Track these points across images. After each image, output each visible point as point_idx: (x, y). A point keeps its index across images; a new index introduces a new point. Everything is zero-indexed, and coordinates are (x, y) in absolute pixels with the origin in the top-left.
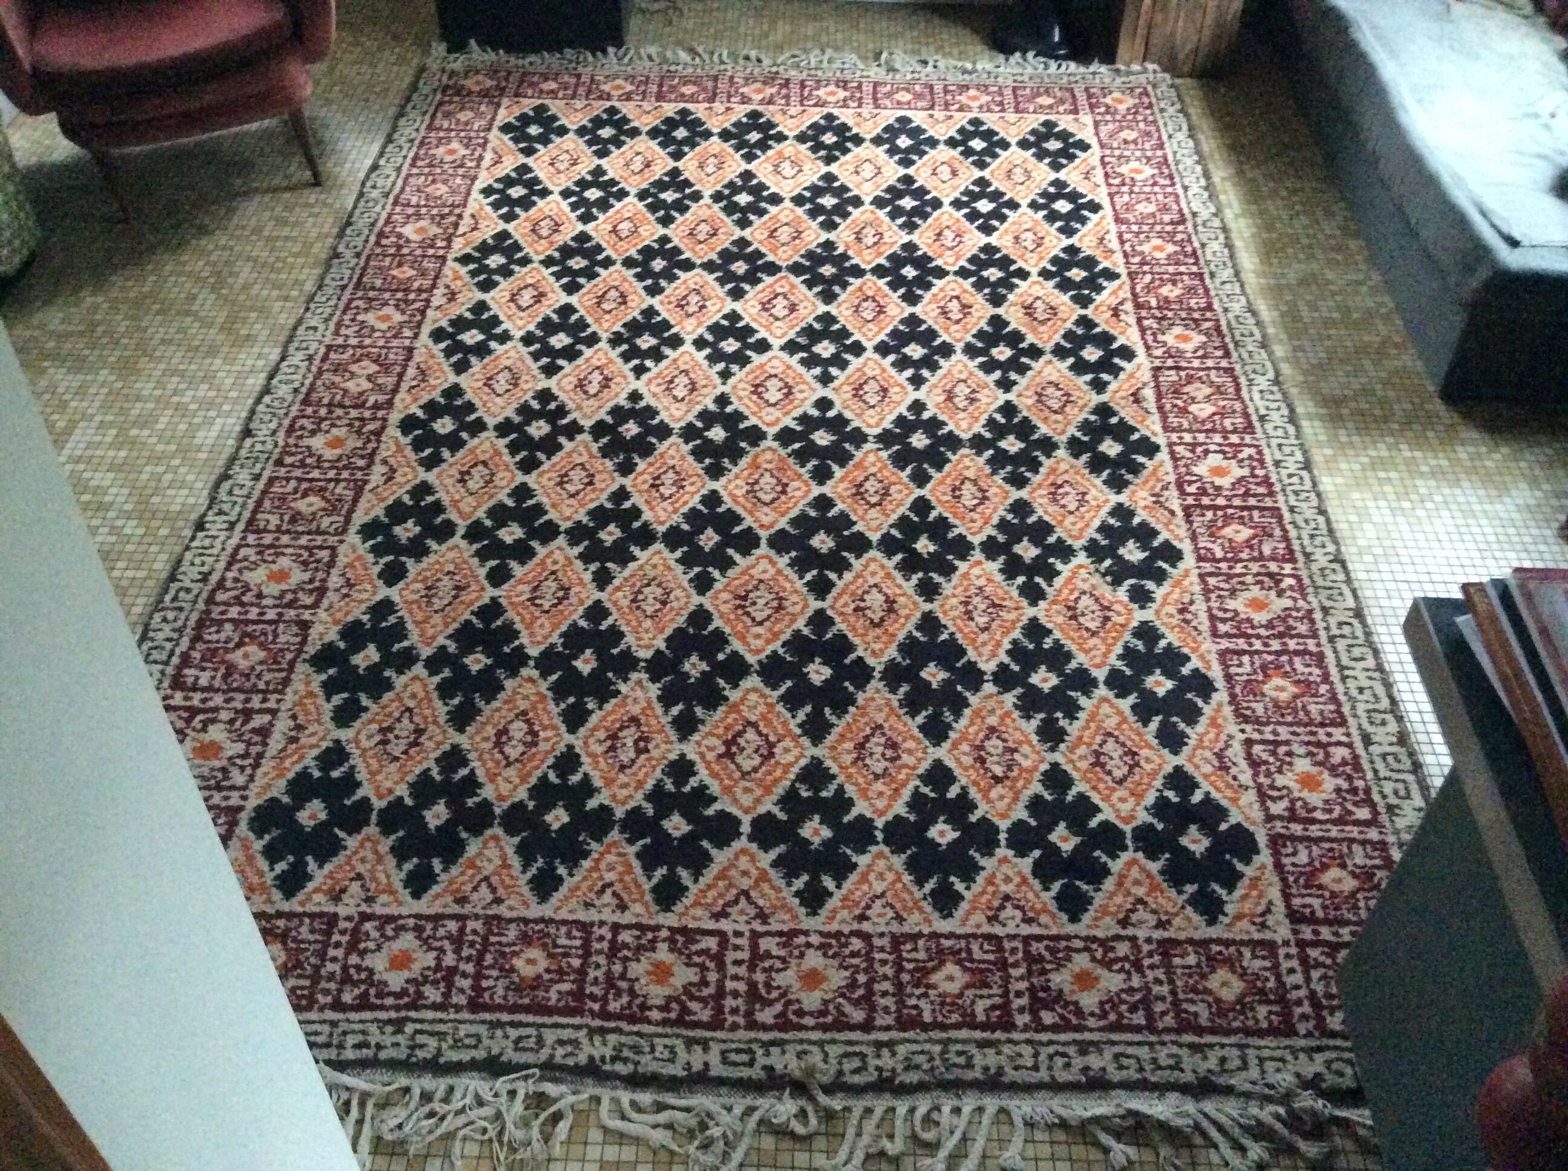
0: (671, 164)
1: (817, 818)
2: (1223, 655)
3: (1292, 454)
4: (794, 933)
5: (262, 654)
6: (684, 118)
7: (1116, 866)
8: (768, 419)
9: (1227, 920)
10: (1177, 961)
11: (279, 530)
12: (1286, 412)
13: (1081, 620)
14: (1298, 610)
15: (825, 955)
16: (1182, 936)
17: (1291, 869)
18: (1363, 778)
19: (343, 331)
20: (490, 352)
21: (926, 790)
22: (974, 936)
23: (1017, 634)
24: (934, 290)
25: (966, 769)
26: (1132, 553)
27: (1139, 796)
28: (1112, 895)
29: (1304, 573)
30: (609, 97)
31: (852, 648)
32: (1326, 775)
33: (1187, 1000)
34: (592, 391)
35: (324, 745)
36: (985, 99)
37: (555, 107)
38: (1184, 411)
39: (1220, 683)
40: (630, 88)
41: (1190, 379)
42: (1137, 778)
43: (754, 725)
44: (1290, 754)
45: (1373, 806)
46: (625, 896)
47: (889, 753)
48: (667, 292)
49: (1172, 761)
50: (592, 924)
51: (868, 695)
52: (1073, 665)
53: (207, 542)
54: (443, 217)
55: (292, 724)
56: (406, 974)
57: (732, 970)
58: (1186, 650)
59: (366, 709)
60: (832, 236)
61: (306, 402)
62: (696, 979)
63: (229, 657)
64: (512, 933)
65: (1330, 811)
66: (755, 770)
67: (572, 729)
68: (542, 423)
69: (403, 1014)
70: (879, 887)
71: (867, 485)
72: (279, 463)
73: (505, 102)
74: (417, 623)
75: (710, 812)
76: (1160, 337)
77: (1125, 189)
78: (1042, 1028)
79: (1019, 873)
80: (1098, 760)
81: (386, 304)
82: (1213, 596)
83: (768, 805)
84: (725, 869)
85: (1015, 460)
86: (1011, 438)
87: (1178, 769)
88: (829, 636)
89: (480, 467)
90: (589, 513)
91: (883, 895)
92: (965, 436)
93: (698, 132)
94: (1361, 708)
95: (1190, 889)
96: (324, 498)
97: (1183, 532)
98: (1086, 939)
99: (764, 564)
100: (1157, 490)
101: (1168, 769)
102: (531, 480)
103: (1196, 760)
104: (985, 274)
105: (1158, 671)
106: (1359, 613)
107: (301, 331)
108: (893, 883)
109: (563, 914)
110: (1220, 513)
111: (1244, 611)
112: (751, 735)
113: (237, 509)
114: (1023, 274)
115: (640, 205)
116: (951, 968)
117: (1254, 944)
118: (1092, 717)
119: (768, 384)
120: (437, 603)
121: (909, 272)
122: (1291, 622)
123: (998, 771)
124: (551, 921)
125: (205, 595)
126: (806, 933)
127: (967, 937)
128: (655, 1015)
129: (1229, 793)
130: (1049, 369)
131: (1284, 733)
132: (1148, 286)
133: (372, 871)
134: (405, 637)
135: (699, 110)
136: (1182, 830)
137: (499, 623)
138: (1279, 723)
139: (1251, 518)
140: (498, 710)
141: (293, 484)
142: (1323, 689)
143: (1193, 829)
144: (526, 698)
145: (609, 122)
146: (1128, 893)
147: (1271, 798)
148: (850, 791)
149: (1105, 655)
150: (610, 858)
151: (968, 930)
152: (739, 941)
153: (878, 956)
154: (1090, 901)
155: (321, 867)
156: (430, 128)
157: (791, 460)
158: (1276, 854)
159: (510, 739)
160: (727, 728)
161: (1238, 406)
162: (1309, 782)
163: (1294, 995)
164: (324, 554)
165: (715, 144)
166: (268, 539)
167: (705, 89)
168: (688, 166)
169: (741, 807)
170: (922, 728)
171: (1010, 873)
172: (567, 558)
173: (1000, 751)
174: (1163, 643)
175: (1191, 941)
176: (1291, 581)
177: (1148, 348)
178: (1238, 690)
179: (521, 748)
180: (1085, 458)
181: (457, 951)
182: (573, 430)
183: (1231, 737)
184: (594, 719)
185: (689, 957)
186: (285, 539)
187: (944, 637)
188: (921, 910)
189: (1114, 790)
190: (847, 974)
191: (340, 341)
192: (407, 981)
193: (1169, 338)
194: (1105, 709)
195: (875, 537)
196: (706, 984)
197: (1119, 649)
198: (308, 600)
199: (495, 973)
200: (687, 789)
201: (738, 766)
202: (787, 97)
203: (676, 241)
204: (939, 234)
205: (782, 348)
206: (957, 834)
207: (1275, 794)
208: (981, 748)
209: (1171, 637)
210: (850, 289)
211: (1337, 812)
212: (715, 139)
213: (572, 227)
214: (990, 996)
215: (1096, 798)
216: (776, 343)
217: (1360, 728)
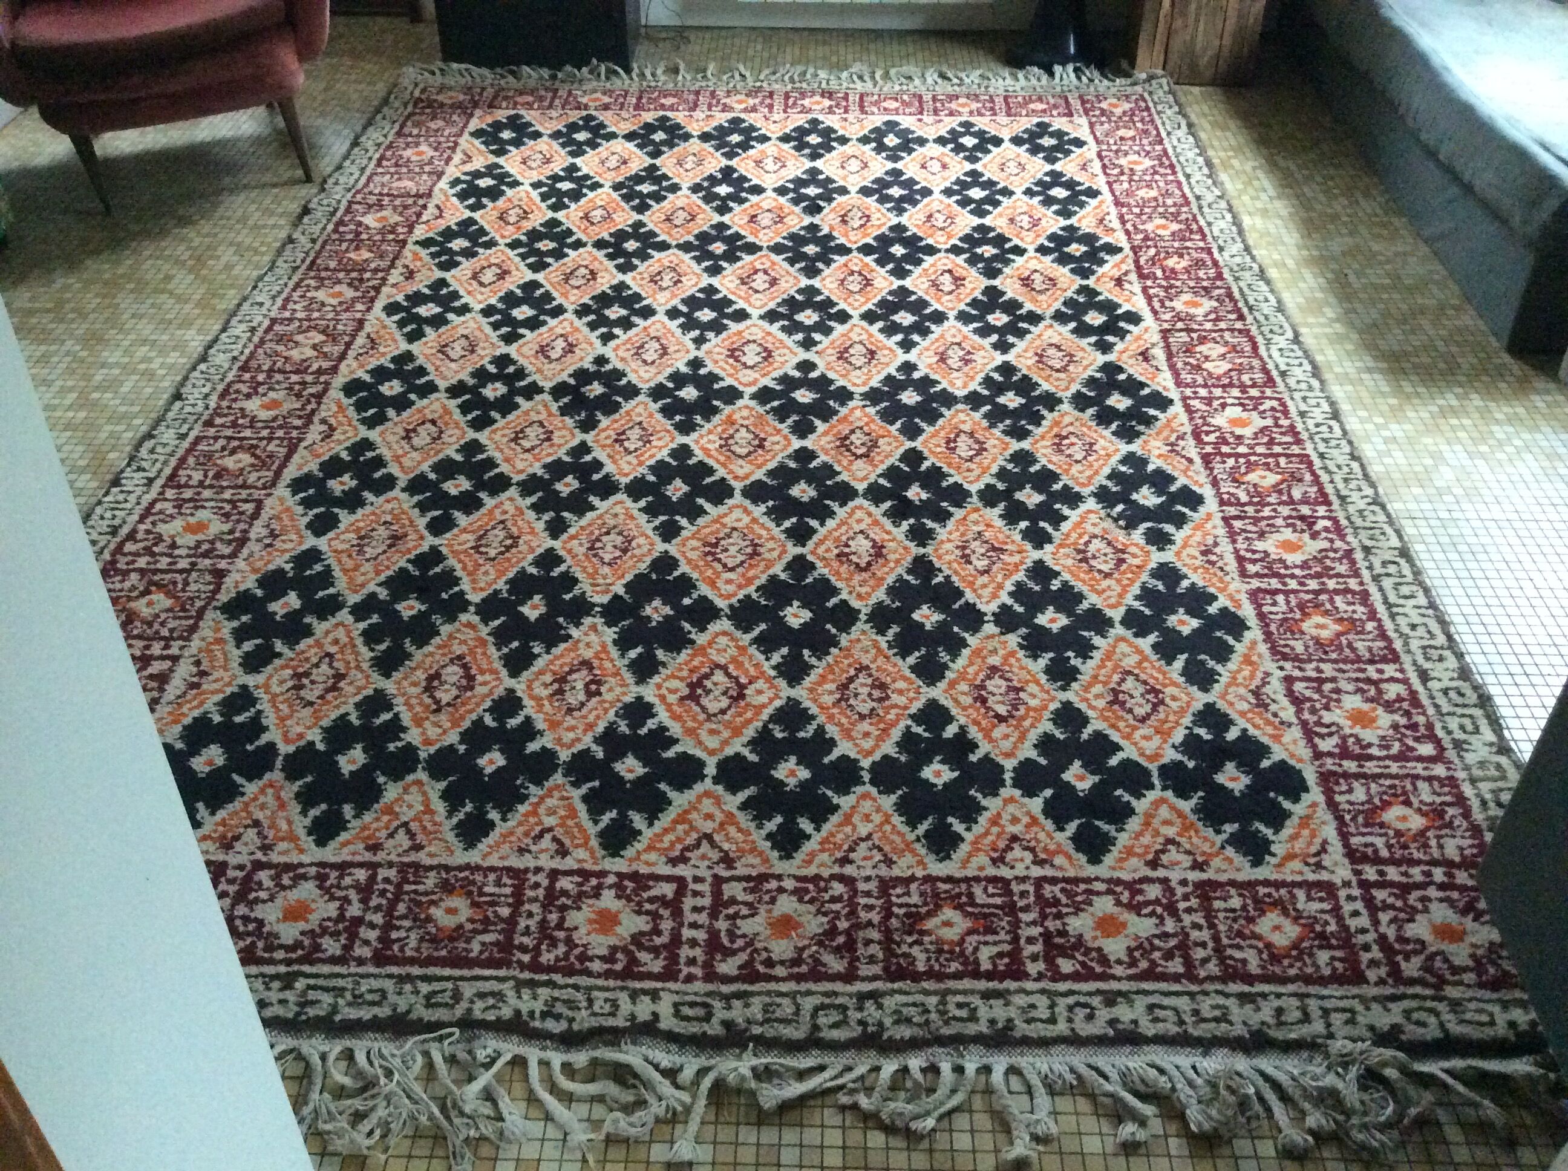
0: (648, 161)
1: (793, 759)
2: (1255, 596)
3: (1318, 405)
4: (763, 878)
5: (168, 603)
6: (663, 123)
7: (1141, 806)
8: (744, 380)
9: (1273, 861)
10: (1217, 904)
11: (201, 484)
12: (1309, 368)
13: (1093, 562)
14: (1335, 551)
15: (801, 900)
16: (1223, 878)
17: (1347, 807)
18: (1424, 714)
19: (291, 306)
20: (446, 322)
21: (919, 730)
22: (977, 879)
23: (1020, 576)
24: (925, 265)
25: (964, 709)
26: (1146, 497)
27: (1164, 733)
28: (1138, 835)
29: (1341, 516)
30: (586, 107)
31: (835, 591)
32: (1380, 711)
33: (1231, 946)
34: (554, 355)
35: (229, 690)
36: (975, 106)
37: (528, 116)
38: (1198, 368)
39: (1252, 621)
40: (606, 99)
41: (1202, 340)
42: (1162, 716)
43: (724, 668)
44: (1338, 691)
45: (1438, 742)
46: (567, 842)
47: (876, 694)
48: (640, 269)
49: (1200, 699)
50: (526, 870)
51: (853, 636)
52: (1085, 605)
53: (121, 497)
54: (406, 207)
55: (195, 670)
56: (302, 925)
57: (689, 917)
58: (1212, 590)
59: (279, 655)
60: (816, 220)
61: (244, 368)
62: (647, 928)
63: (132, 605)
64: (431, 881)
65: (1388, 747)
66: (723, 712)
67: (514, 673)
68: (498, 385)
69: (296, 968)
70: (863, 830)
71: (853, 437)
72: (209, 423)
73: (478, 112)
74: (345, 571)
75: (670, 754)
76: (1168, 303)
77: (1124, 178)
78: (1058, 976)
79: (1028, 813)
80: (1116, 698)
81: (339, 282)
82: (1240, 539)
83: (737, 747)
84: (686, 812)
85: (1015, 414)
86: (1011, 394)
87: (1210, 707)
88: (809, 580)
89: (428, 425)
90: (545, 466)
91: (869, 837)
92: (960, 393)
93: (676, 134)
94: (1415, 644)
95: (1230, 828)
96: (253, 455)
97: (1203, 477)
98: (1109, 881)
99: (737, 513)
100: (1173, 439)
101: (1198, 706)
102: (483, 437)
103: (1229, 697)
104: (979, 251)
105: (1181, 610)
106: (1404, 553)
107: (246, 306)
108: (882, 824)
109: (494, 861)
110: (1242, 460)
111: (1274, 552)
112: (719, 676)
113: (158, 465)
114: (1019, 251)
115: (615, 195)
116: (948, 913)
117: (1308, 886)
118: (1109, 656)
119: (746, 349)
120: (370, 552)
121: (898, 250)
122: (1328, 562)
123: (1002, 710)
124: (478, 868)
125: (112, 546)
126: (779, 878)
127: (967, 880)
128: (597, 966)
129: (1269, 730)
130: (1050, 332)
131: (1328, 670)
132: (1152, 259)
133: (273, 818)
134: (332, 585)
135: (679, 117)
136: (1218, 767)
137: (438, 570)
138: (1321, 660)
139: (1278, 464)
140: (431, 654)
141: (222, 442)
142: (1370, 626)
143: (1230, 767)
144: (465, 642)
145: (586, 127)
146: (1157, 833)
147: (1317, 734)
148: (832, 731)
149: (1121, 596)
150: (550, 802)
151: (970, 873)
152: (698, 887)
153: (863, 901)
154: (1112, 841)
155: (213, 813)
156: (399, 134)
157: (770, 417)
158: (1329, 794)
159: (442, 684)
160: (691, 671)
161: (1256, 363)
162: (1360, 718)
163: (1361, 939)
164: (249, 507)
165: (695, 145)
166: (188, 494)
167: (686, 101)
168: (666, 163)
169: (706, 749)
170: (913, 669)
171: (1018, 814)
172: (517, 508)
173: (1003, 690)
174: (1185, 583)
175: (1232, 883)
176: (1328, 523)
177: (1155, 312)
178: (1273, 628)
179: (455, 692)
180: (1091, 411)
181: (364, 901)
182: (532, 391)
183: (1267, 674)
184: (539, 663)
185: (639, 904)
186: (207, 493)
187: (939, 579)
188: (913, 852)
189: (1135, 728)
190: (825, 920)
191: (287, 314)
192: (302, 933)
193: (1178, 305)
194: (1123, 647)
195: (861, 487)
196: (657, 932)
197: (1136, 590)
198: (227, 550)
199: (407, 923)
200: (643, 731)
201: (704, 709)
202: (771, 107)
203: (650, 226)
204: (930, 216)
205: (761, 317)
206: (956, 774)
207: (1324, 731)
208: (982, 687)
209: (1196, 578)
210: (834, 266)
211: (1396, 747)
212: (694, 140)
213: (541, 214)
214: (995, 943)
215: (1115, 737)
216: (755, 313)
217: (1415, 663)
